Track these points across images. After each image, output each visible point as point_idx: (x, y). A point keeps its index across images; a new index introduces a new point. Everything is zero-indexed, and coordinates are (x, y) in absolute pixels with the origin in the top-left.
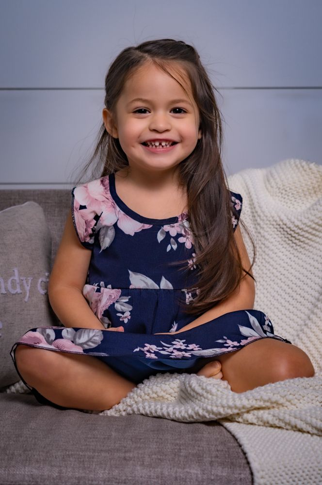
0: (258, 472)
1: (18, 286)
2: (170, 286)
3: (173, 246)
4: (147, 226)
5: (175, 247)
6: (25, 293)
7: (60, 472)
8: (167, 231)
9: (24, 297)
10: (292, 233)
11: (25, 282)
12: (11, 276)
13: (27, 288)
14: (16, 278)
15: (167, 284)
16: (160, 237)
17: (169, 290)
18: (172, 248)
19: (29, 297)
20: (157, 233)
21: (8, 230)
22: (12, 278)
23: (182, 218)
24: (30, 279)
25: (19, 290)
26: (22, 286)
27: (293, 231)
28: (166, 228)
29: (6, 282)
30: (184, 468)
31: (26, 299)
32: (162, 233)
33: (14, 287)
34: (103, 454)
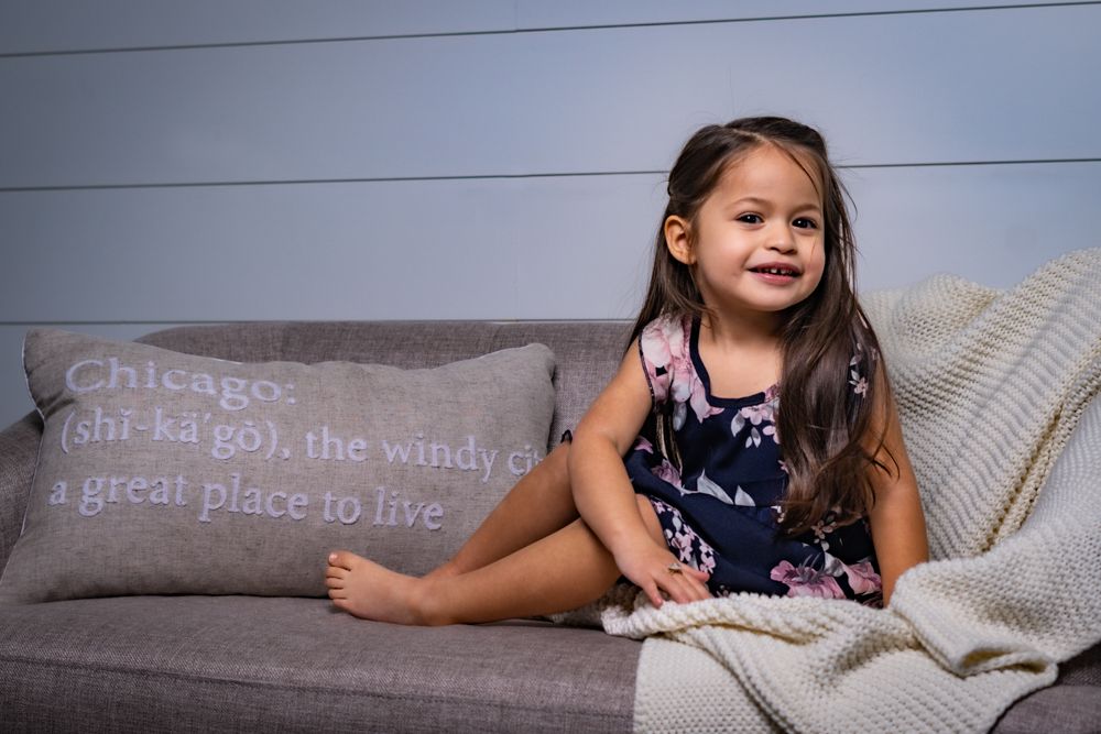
0: (643, 687)
1: (472, 460)
2: (750, 502)
3: (755, 439)
4: (717, 411)
5: (758, 442)
6: (484, 471)
7: (396, 677)
8: (746, 417)
9: (483, 476)
10: (915, 399)
11: (484, 456)
12: (463, 445)
13: (488, 465)
14: (471, 448)
15: (744, 499)
16: (736, 427)
17: (748, 507)
18: (753, 443)
19: (490, 477)
20: (731, 420)
21: (471, 383)
22: (464, 448)
23: (773, 394)
24: (494, 453)
25: (473, 466)
26: (479, 460)
27: (917, 396)
28: (746, 412)
29: (453, 451)
30: (552, 680)
31: (485, 480)
32: (739, 420)
33: (466, 460)
34: (458, 658)
